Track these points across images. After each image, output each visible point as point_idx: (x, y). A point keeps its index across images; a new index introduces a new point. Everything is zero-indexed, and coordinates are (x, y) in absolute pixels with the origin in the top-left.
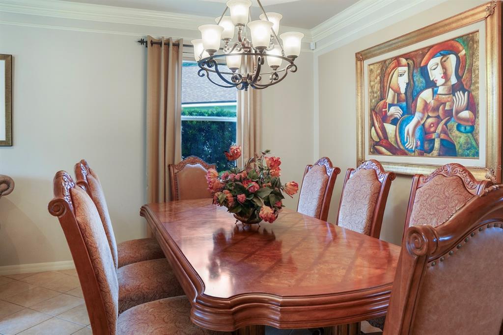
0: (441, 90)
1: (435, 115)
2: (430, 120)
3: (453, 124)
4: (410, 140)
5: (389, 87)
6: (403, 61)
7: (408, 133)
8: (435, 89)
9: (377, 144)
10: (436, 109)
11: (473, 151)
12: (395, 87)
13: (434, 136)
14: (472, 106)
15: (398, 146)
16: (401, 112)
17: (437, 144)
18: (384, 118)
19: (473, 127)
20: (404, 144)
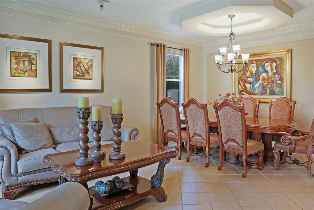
0: (270, 74)
1: (267, 81)
2: (265, 83)
3: (274, 85)
4: (257, 90)
5: (248, 70)
6: (255, 62)
7: (256, 87)
8: (268, 73)
9: (242, 91)
10: (268, 80)
11: (281, 93)
12: (251, 71)
13: (267, 88)
14: (281, 79)
15: (252, 92)
16: (253, 80)
17: (268, 91)
18: (245, 82)
19: (281, 86)
20: (254, 91)
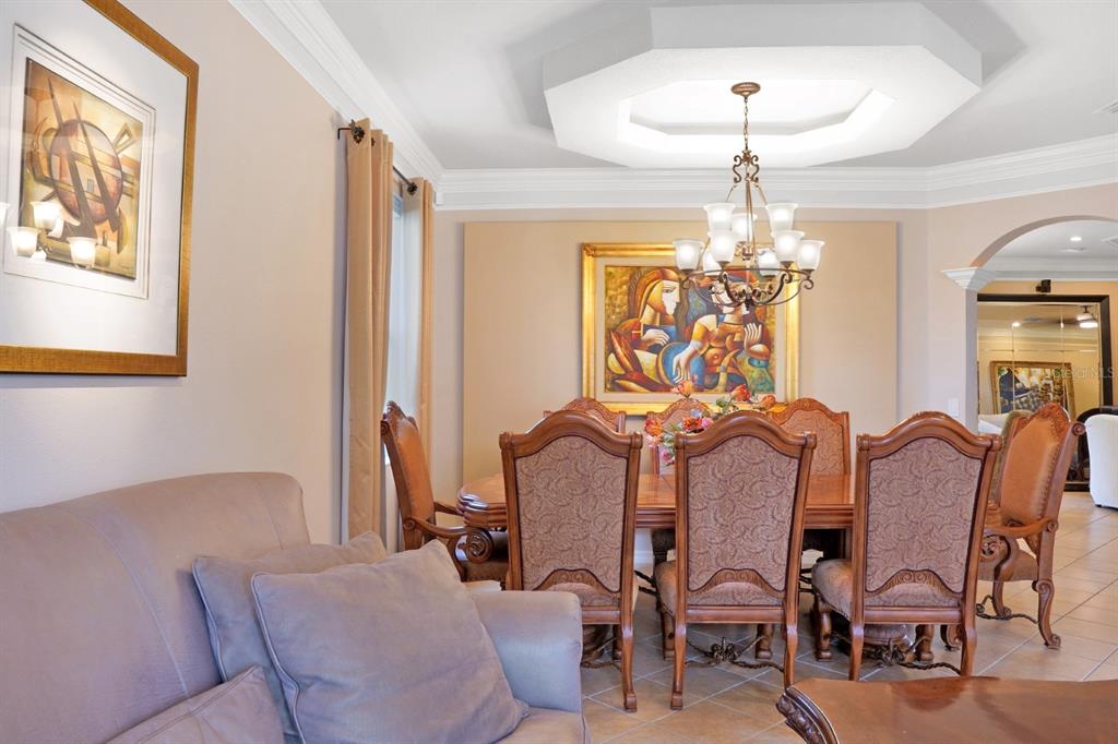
0: (728, 319)
1: (721, 345)
2: (712, 351)
3: (744, 357)
4: (682, 373)
5: (646, 303)
6: (673, 274)
7: (678, 365)
8: (721, 316)
9: (621, 377)
10: (721, 339)
11: (768, 386)
12: (658, 304)
13: (718, 369)
14: (766, 339)
15: (661, 380)
16: (667, 338)
17: (723, 379)
18: (637, 343)
19: (767, 361)
20: (671, 378)
